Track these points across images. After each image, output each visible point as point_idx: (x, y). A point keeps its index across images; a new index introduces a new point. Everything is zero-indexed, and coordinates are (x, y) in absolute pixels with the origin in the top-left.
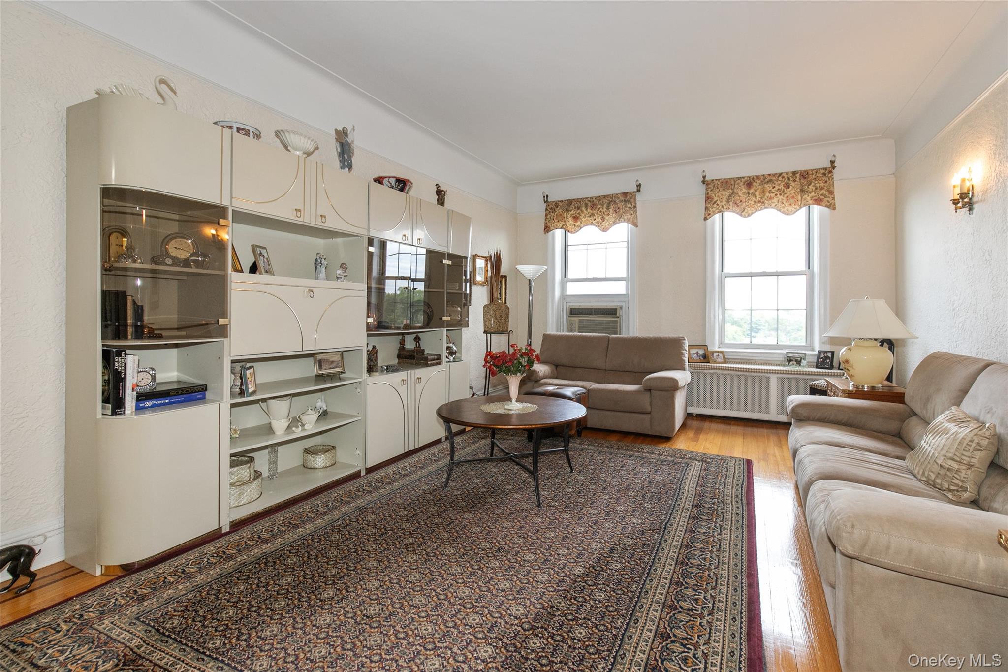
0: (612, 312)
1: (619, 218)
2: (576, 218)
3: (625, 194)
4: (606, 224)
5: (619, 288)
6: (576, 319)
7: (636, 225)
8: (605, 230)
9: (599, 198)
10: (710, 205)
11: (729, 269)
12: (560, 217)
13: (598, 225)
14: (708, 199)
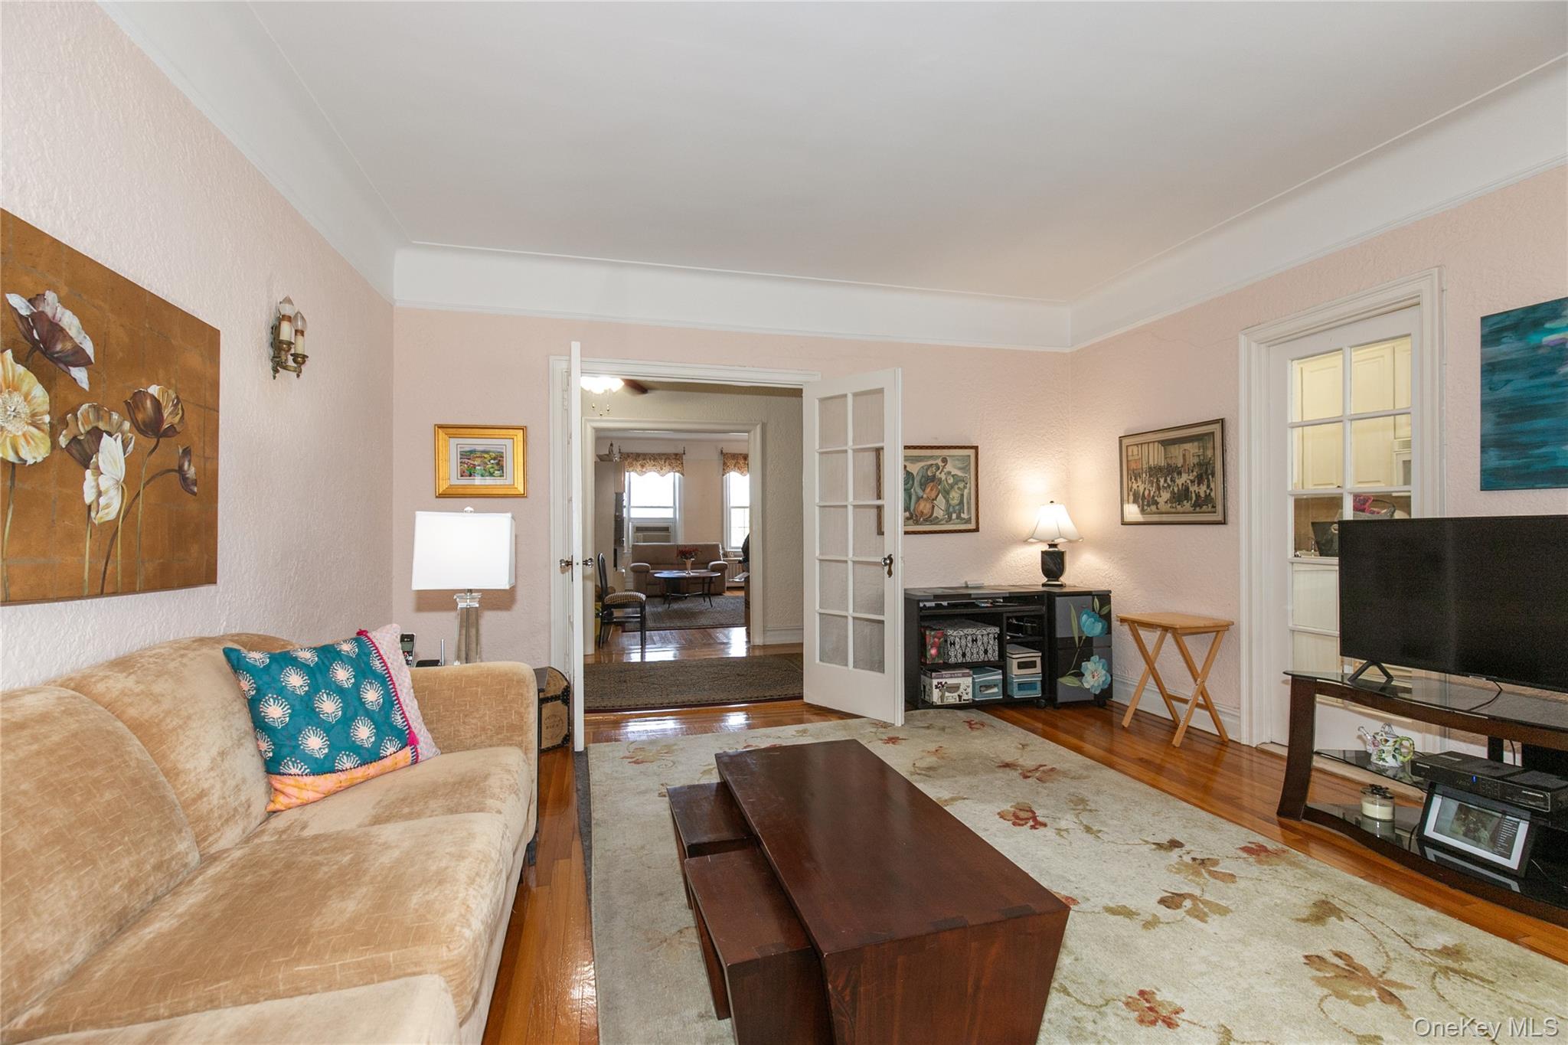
0: (666, 529)
1: (673, 469)
2: (642, 466)
3: (676, 455)
4: (663, 472)
5: (668, 514)
6: (640, 534)
7: (682, 474)
8: (663, 475)
9: (659, 455)
10: (725, 468)
11: (732, 504)
12: (630, 465)
13: (659, 472)
14: (725, 464)
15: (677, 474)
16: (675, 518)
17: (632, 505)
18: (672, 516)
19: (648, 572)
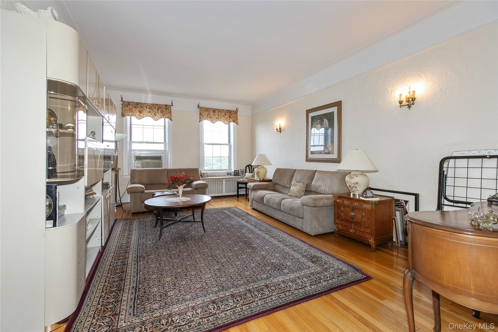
0: (159, 158)
1: (163, 116)
2: (140, 112)
3: (166, 106)
4: (156, 117)
5: (161, 147)
6: (139, 162)
7: (171, 120)
8: (156, 120)
9: (153, 105)
10: (201, 117)
11: (205, 141)
12: (131, 110)
13: (153, 117)
14: (200, 114)
15: (167, 120)
16: (165, 150)
17: (133, 140)
18: (163, 149)
19: (143, 192)
